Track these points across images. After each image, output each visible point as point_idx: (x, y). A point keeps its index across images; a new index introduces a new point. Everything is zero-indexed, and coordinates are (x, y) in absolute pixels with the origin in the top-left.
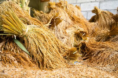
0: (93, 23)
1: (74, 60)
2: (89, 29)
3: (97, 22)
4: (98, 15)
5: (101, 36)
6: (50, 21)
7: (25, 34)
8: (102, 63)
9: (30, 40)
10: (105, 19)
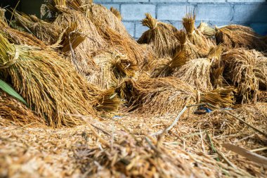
0: (145, 46)
1: (112, 110)
2: (138, 56)
3: (152, 44)
4: (153, 31)
5: (158, 69)
6: (60, 38)
7: (14, 62)
8: (159, 111)
9: (24, 73)
10: (165, 37)
